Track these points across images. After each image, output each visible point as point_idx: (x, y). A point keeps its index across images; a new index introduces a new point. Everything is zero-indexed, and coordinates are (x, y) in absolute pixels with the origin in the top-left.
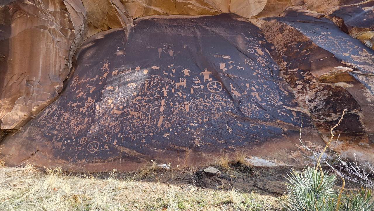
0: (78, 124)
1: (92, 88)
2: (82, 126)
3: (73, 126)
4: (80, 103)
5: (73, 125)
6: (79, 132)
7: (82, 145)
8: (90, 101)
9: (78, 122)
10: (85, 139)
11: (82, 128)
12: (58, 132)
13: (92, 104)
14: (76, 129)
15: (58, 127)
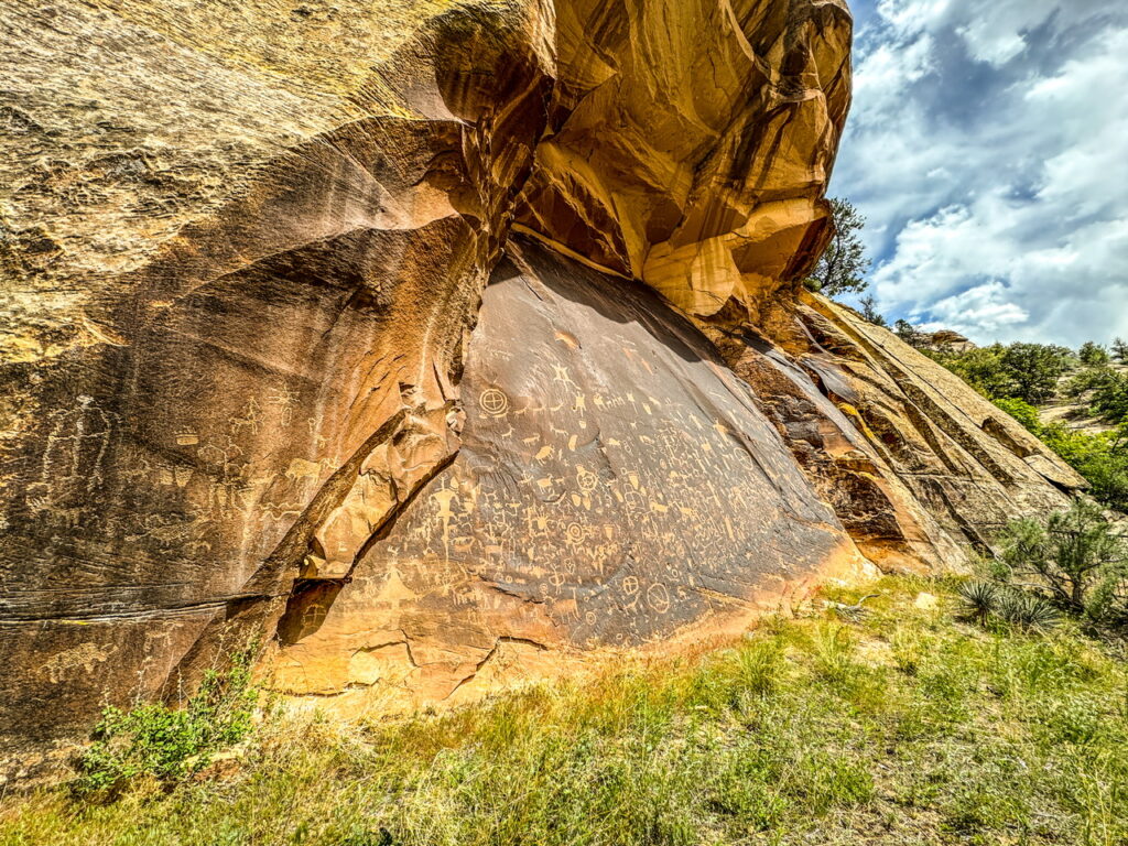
0: (592, 543)
1: (569, 437)
2: (606, 547)
3: (580, 549)
4: (562, 480)
5: (577, 547)
6: (606, 564)
7: (633, 597)
8: (587, 474)
9: (587, 538)
10: (632, 581)
11: (609, 552)
12: (544, 571)
13: (595, 484)
14: (594, 557)
15: (535, 555)
